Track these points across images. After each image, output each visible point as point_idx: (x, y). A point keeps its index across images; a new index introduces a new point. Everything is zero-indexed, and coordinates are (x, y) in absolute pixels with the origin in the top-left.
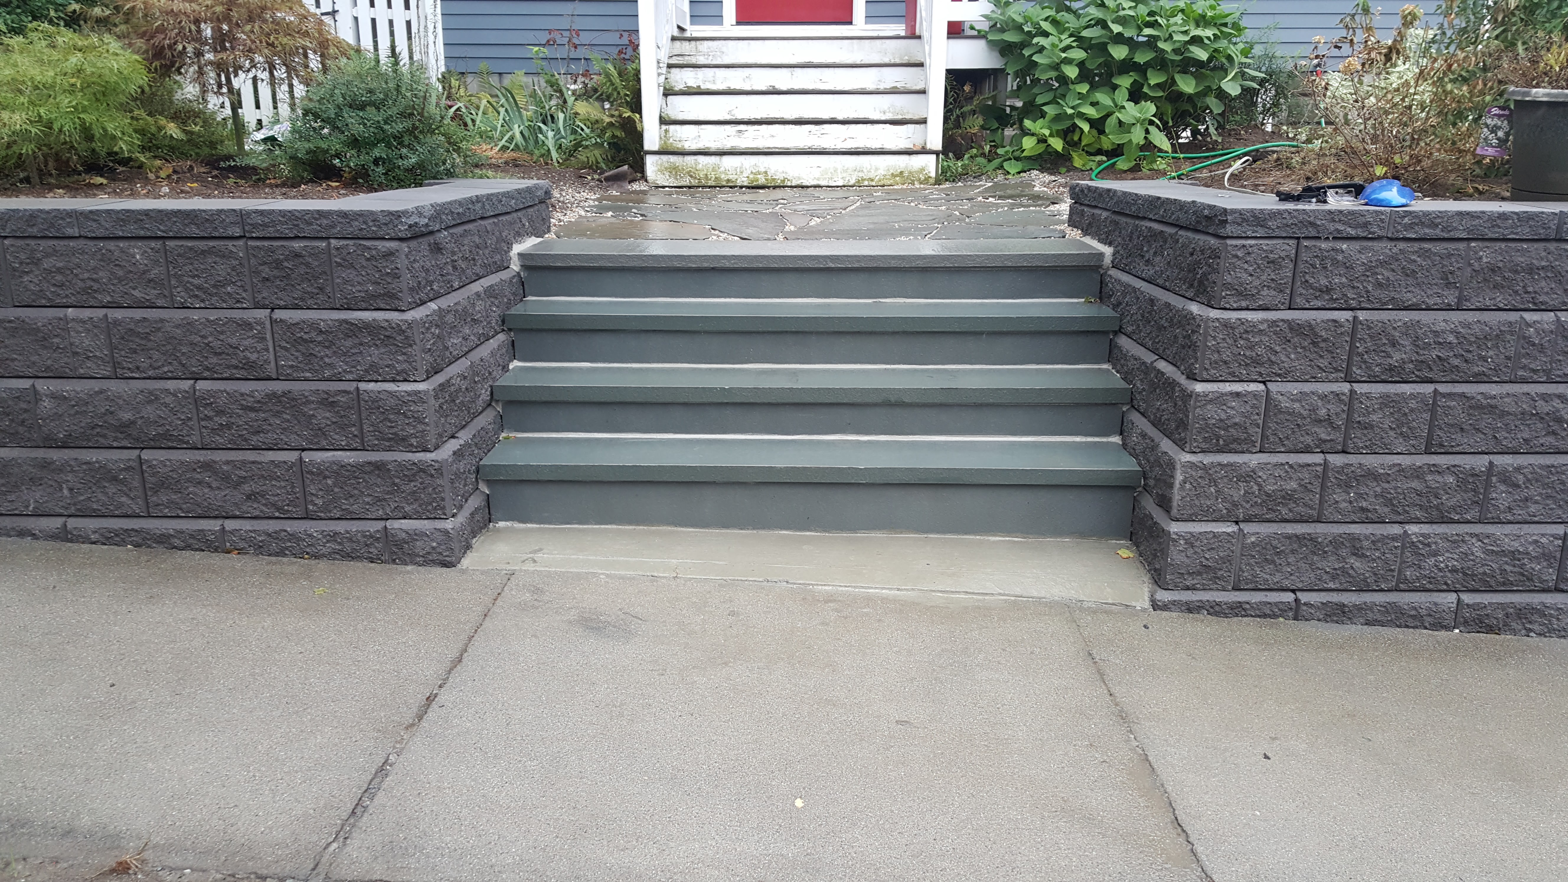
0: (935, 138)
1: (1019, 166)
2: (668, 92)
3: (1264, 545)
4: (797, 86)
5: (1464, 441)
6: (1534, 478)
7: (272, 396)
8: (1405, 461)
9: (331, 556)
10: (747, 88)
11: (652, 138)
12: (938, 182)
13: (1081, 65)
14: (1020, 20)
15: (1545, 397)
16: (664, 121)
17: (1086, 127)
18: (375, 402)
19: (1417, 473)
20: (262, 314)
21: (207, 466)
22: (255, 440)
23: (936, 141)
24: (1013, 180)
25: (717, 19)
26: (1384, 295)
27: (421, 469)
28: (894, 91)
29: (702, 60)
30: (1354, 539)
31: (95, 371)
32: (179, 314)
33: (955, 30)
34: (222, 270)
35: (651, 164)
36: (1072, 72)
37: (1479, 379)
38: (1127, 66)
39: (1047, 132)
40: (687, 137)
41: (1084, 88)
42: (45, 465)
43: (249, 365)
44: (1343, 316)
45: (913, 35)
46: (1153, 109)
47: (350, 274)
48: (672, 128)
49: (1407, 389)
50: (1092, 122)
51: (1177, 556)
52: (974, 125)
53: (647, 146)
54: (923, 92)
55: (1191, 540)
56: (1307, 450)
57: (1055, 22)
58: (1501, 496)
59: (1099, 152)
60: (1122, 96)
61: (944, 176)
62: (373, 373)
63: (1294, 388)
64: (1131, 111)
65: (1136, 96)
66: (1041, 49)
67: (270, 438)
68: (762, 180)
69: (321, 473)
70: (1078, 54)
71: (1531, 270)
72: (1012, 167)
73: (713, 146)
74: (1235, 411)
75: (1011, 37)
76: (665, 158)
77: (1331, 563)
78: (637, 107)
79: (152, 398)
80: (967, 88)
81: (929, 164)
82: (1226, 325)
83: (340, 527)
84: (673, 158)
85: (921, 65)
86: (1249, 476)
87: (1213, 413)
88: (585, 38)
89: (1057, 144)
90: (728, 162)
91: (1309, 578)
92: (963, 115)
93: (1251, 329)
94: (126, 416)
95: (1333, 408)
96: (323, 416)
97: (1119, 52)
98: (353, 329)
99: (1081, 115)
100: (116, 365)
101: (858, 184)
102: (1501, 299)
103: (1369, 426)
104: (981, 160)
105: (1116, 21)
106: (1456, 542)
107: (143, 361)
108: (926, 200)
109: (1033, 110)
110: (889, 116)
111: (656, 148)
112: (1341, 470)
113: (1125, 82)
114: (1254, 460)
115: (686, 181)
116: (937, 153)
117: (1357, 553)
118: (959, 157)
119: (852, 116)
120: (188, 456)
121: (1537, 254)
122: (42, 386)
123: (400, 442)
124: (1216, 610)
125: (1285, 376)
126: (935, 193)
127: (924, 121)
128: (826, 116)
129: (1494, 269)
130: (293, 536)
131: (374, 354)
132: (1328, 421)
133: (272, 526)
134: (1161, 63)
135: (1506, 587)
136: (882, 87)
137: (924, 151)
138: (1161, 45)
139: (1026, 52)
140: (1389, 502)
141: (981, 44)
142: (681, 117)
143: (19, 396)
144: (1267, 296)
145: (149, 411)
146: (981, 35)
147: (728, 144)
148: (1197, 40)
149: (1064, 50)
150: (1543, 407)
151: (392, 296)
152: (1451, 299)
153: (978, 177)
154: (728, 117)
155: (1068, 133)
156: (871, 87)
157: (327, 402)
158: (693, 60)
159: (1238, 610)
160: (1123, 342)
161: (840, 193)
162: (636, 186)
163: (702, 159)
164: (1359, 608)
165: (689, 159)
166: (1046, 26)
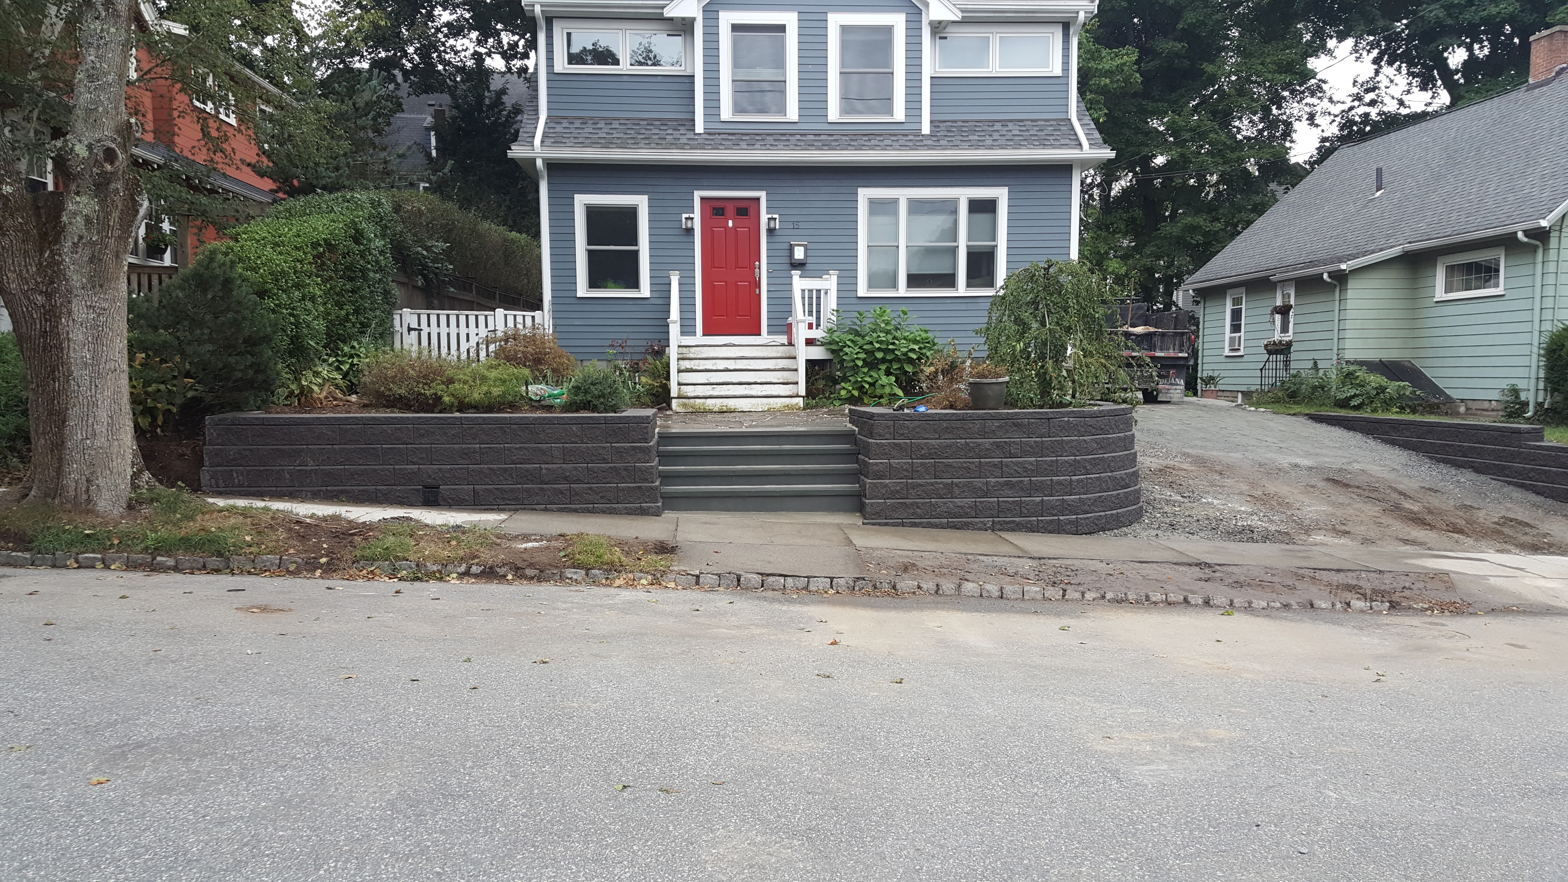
0: (802, 389)
1: (840, 402)
2: (679, 371)
3: (892, 505)
4: (738, 367)
5: (945, 475)
6: (965, 485)
7: (611, 468)
8: (929, 481)
9: (626, 513)
10: (715, 368)
11: (674, 393)
12: (804, 409)
13: (864, 360)
14: (838, 340)
15: (965, 462)
16: (679, 384)
17: (867, 386)
18: (640, 469)
19: (932, 484)
20: (609, 445)
21: (590, 488)
22: (604, 481)
23: (803, 392)
24: (837, 408)
25: (694, 333)
26: (918, 435)
27: (651, 488)
28: (783, 370)
29: (692, 356)
30: (916, 503)
31: (558, 462)
32: (585, 445)
33: (810, 342)
34: (598, 432)
35: (674, 404)
36: (860, 363)
37: (947, 458)
38: (883, 361)
39: (850, 388)
40: (689, 391)
41: (865, 370)
42: (542, 489)
43: (604, 459)
44: (908, 441)
45: (790, 344)
46: (894, 379)
47: (634, 433)
48: (682, 387)
49: (927, 461)
50: (871, 384)
51: (868, 509)
52: (821, 384)
53: (672, 395)
54: (796, 370)
55: (872, 504)
56: (902, 479)
57: (852, 341)
58: (957, 491)
59: (876, 396)
60: (882, 373)
61: (807, 407)
62: (639, 461)
63: (896, 461)
64: (884, 380)
65: (888, 373)
66: (847, 354)
67: (608, 480)
68: (725, 409)
69: (623, 489)
70: (863, 356)
71: (957, 428)
72: (837, 403)
73: (701, 394)
74: (881, 467)
75: (834, 347)
76: (681, 400)
77: (911, 511)
78: (668, 378)
79: (576, 469)
80: (817, 368)
81: (800, 401)
82: (877, 444)
83: (628, 505)
84: (684, 400)
85: (795, 358)
86: (886, 486)
87: (875, 468)
88: (629, 343)
89: (856, 393)
90: (709, 401)
91: (906, 515)
92: (816, 380)
93: (883, 445)
94: (568, 474)
95: (908, 466)
96: (624, 473)
97: (879, 355)
98: (634, 448)
99: (866, 381)
100: (564, 460)
101: (769, 410)
102: (951, 436)
103: (917, 471)
104: (824, 400)
105: (877, 342)
106: (945, 503)
107: (573, 458)
108: (798, 416)
109: (845, 379)
110: (781, 381)
111: (676, 396)
112: (911, 483)
113: (883, 367)
114: (887, 481)
115: (691, 410)
116: (803, 397)
117: (918, 507)
118: (814, 399)
119: (764, 380)
120: (584, 486)
121: (958, 424)
122: (542, 466)
123: (646, 480)
124: (880, 524)
125: (894, 458)
126: (803, 414)
127: (797, 383)
128: (752, 381)
129: (947, 428)
130: (614, 508)
131: (640, 455)
132: (906, 470)
133: (608, 506)
134: (897, 359)
135: (961, 517)
136: (777, 367)
137: (798, 396)
138: (896, 352)
139: (841, 354)
140: (925, 493)
141: (822, 349)
142: (685, 382)
143: (535, 469)
144: (887, 436)
145: (574, 473)
146: (822, 344)
147: (708, 394)
148: (913, 350)
149: (856, 354)
150: (965, 465)
151: (646, 439)
152: (937, 436)
153: (822, 407)
154: (707, 382)
155: (861, 389)
156: (772, 367)
157: (626, 469)
158: (688, 356)
159: (886, 524)
160: (860, 456)
161: (760, 414)
162: (668, 413)
163: (698, 401)
164: (920, 523)
165: (692, 401)
166: (848, 343)
